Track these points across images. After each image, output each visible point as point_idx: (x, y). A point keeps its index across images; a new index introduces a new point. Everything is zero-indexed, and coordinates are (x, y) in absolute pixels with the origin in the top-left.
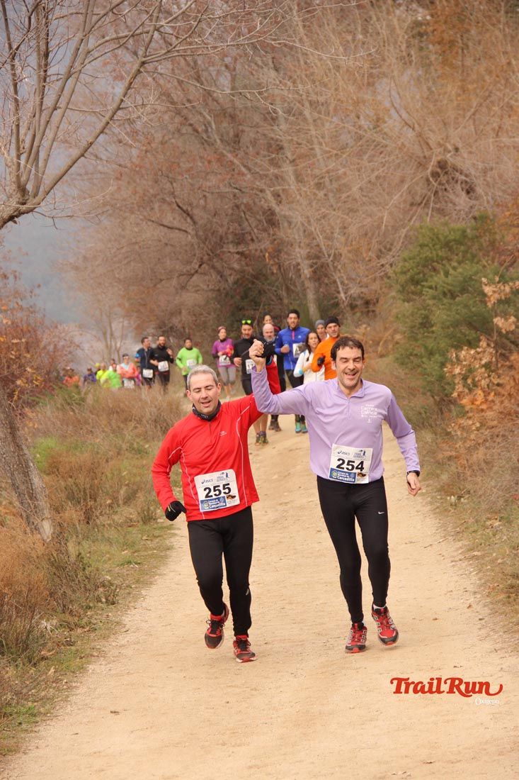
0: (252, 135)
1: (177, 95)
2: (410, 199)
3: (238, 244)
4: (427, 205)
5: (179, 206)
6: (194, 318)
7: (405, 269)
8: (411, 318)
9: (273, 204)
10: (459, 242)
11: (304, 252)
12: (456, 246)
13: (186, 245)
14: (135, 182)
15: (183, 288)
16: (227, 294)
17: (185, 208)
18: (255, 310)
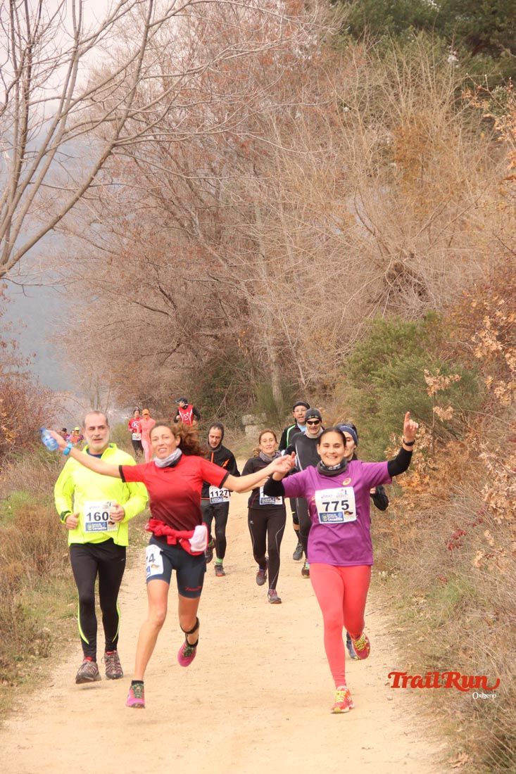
0: (232, 232)
1: (167, 193)
2: (367, 297)
3: (213, 328)
4: (382, 304)
5: (162, 291)
6: (170, 392)
7: (358, 359)
8: (361, 403)
9: (247, 295)
10: (408, 337)
11: (270, 338)
12: (404, 340)
13: (166, 326)
14: (123, 267)
15: (162, 364)
16: (201, 372)
17: (167, 293)
18: (225, 388)
